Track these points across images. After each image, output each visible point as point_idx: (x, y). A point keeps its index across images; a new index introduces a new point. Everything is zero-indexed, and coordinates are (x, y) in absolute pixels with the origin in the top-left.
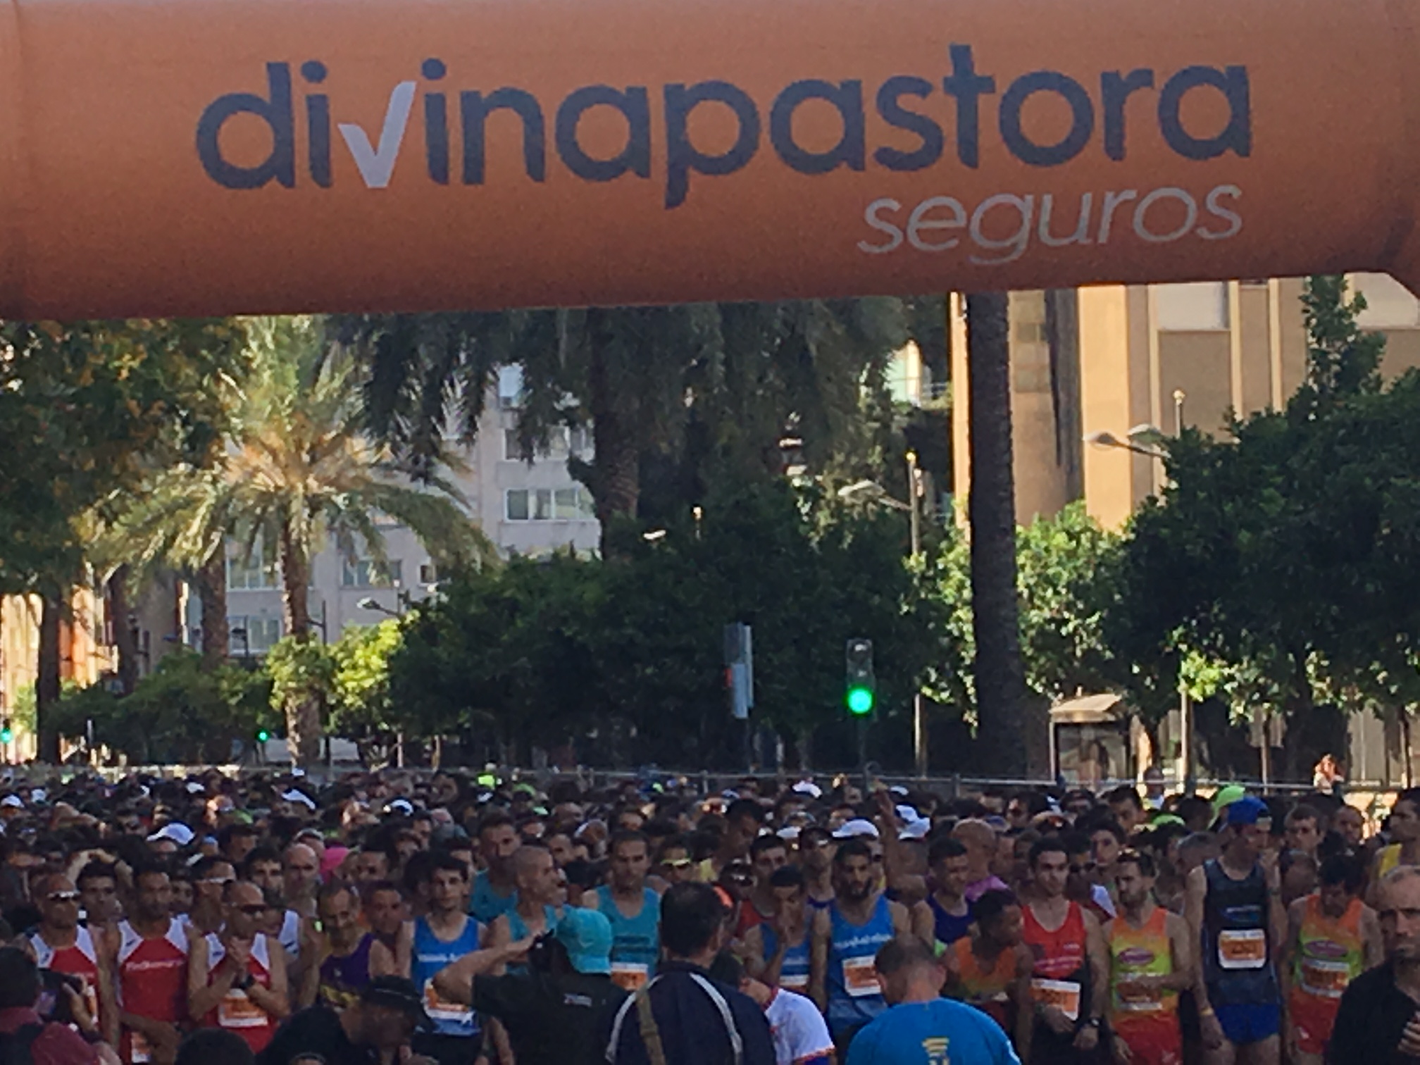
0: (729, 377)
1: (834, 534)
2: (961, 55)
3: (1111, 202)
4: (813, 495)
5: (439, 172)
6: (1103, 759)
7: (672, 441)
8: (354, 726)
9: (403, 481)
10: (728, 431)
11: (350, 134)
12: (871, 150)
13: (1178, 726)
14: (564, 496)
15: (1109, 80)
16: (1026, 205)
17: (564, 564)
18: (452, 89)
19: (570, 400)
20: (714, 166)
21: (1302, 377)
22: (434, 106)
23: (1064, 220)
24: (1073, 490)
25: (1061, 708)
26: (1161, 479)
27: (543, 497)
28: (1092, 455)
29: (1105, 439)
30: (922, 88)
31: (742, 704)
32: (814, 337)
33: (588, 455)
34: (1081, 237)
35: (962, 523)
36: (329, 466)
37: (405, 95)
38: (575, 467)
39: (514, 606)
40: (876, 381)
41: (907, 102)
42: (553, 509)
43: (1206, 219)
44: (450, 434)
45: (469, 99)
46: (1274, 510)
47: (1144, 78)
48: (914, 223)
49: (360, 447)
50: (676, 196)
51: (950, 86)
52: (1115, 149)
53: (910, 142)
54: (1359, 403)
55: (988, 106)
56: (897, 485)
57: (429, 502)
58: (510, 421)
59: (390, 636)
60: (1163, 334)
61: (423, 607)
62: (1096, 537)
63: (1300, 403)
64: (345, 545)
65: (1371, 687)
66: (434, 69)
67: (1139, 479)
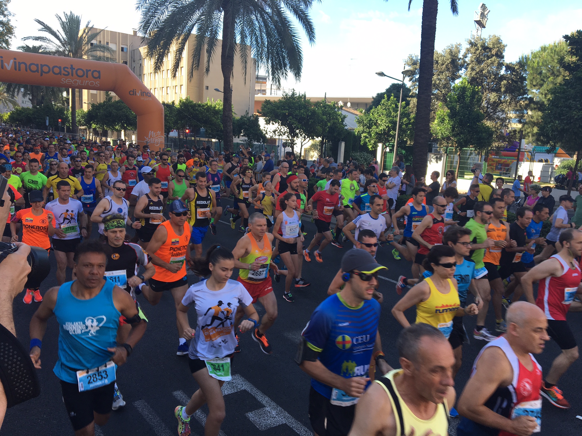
0: (46, 93)
1: (57, 109)
2: (72, 66)
3: (86, 82)
4: (55, 105)
5: (16, 69)
6: (84, 132)
7: (40, 98)
8: (5, 122)
9: (10, 98)
10: (46, 98)
11: (6, 64)
12: (62, 73)
13: (92, 130)
14: (28, 102)
15: (87, 70)
16: (78, 81)
17: (28, 109)
18: (17, 61)
19: (29, 92)
20: (45, 73)
21: (105, 100)
22: (15, 63)
23: (82, 83)
24: (82, 107)
25: (80, 127)
26: (90, 107)
27: (26, 101)
28: (84, 105)
29: (85, 103)
30: (68, 68)
31: (47, 124)
32: (55, 89)
33: (31, 98)
34: (83, 84)
35: (70, 109)
36: (2, 96)
37: (12, 61)
38: (29, 99)
39: (23, 112)
40: (62, 94)
41: (66, 69)
42: (27, 103)
43: (96, 84)
44: (16, 94)
45: (19, 63)
46: (101, 112)
47: (90, 70)
48: (66, 81)
49: (5, 94)
50: (42, 75)
51: (70, 68)
52: (87, 77)
53: (66, 73)
54: (110, 103)
55: (74, 71)
56: (64, 104)
57: (13, 101)
58: (22, 94)
59: (9, 114)
60: (91, 94)
61: (13, 111)
62: (84, 112)
63: (104, 102)
64: (4, 104)
65: (110, 129)
66: (15, 59)
67: (88, 107)
